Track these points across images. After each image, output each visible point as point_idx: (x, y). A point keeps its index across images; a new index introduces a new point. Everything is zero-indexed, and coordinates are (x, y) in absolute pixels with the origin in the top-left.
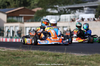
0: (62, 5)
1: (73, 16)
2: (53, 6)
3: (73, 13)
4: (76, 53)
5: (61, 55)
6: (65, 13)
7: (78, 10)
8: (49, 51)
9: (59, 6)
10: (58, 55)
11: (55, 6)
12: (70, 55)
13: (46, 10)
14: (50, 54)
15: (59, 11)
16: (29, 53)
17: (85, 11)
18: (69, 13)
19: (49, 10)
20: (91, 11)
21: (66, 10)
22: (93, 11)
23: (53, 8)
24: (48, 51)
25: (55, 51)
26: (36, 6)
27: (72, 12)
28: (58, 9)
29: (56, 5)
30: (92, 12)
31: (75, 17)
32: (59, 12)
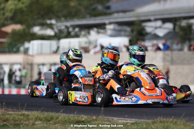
0: (63, 19)
1: (86, 43)
2: (43, 22)
3: (84, 36)
4: (116, 117)
5: (89, 120)
6: (68, 35)
7: (95, 29)
8: (63, 112)
9: (57, 21)
10: (82, 120)
11: (48, 22)
12: (107, 121)
13: (29, 29)
14: (66, 118)
15: (56, 30)
16: (21, 117)
17: (109, 32)
18: (77, 36)
19: (36, 30)
20: (120, 31)
21: (71, 29)
22: (125, 31)
23: (43, 25)
24: (60, 114)
25: (76, 113)
26: (9, 22)
27: (83, 33)
28: (55, 27)
29: (50, 19)
30: (123, 33)
31: (90, 43)
32: (56, 34)
